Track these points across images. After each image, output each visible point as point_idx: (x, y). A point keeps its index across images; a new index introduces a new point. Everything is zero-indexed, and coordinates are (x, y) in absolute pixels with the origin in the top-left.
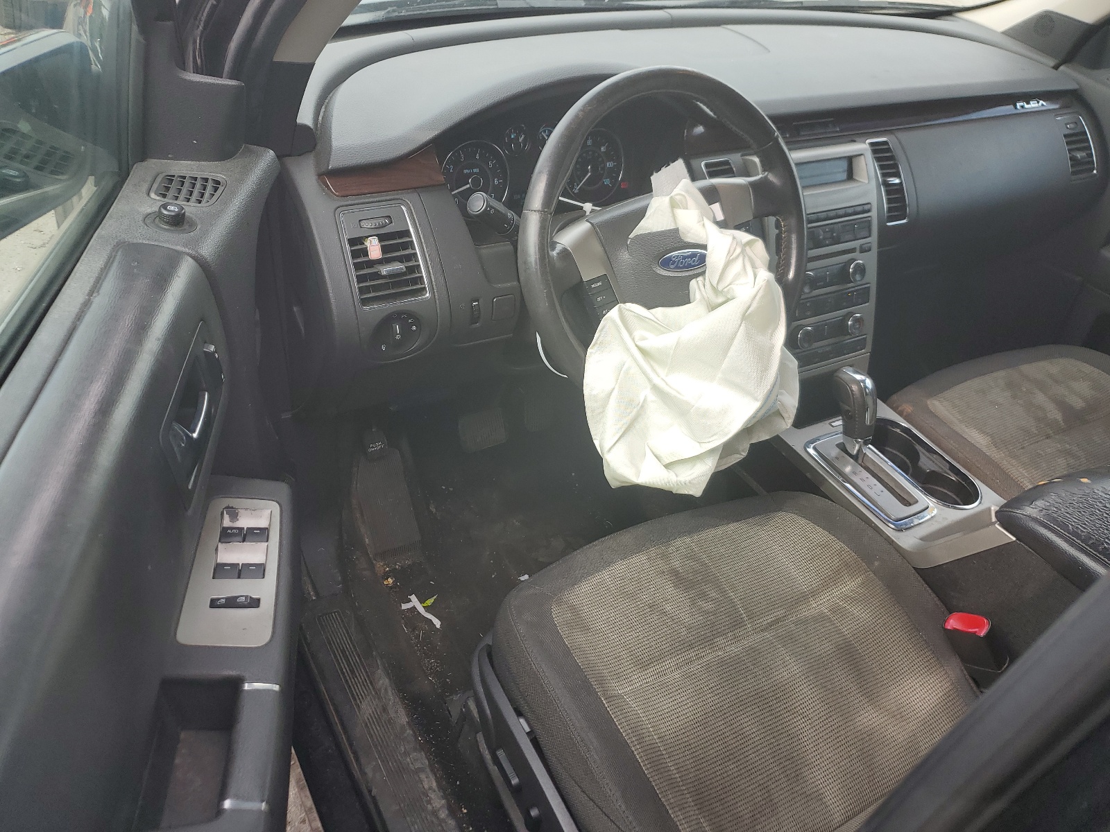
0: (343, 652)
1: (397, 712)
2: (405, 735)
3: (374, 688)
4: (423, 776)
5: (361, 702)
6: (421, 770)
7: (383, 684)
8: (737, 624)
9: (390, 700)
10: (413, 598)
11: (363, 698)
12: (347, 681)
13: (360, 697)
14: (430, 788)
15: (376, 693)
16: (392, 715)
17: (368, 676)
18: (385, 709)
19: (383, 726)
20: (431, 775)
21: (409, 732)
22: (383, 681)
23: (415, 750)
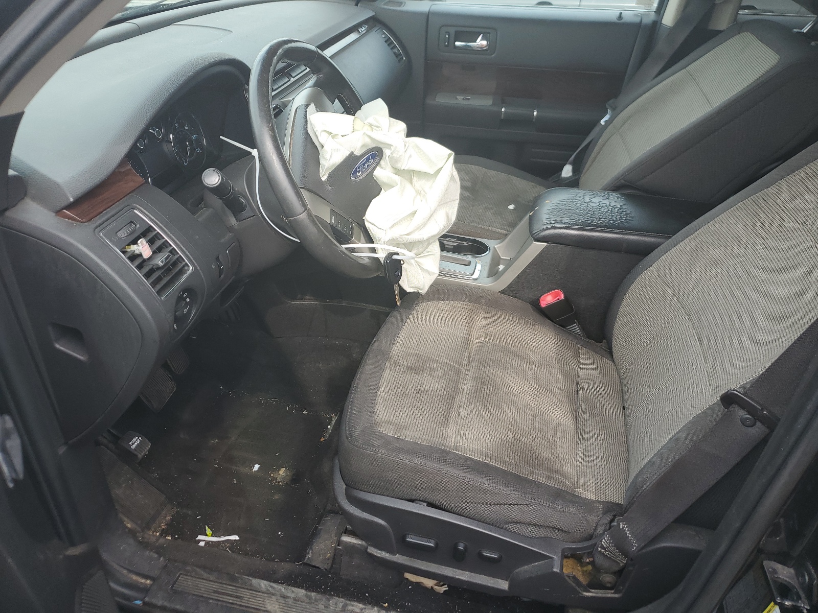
0: (216, 592)
1: (293, 592)
2: (314, 598)
3: (263, 593)
4: (350, 608)
5: (265, 607)
6: (345, 606)
7: (265, 585)
8: (458, 372)
9: (280, 590)
10: (200, 537)
11: (263, 604)
12: (240, 605)
13: (261, 605)
14: (361, 609)
15: (267, 594)
16: (292, 596)
17: (251, 590)
18: (284, 597)
19: (296, 606)
20: (353, 603)
21: (313, 594)
22: (263, 584)
23: (328, 600)
